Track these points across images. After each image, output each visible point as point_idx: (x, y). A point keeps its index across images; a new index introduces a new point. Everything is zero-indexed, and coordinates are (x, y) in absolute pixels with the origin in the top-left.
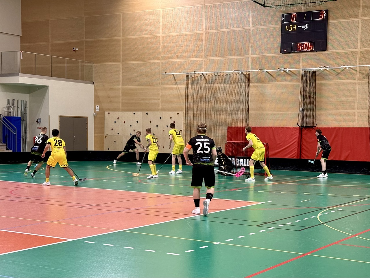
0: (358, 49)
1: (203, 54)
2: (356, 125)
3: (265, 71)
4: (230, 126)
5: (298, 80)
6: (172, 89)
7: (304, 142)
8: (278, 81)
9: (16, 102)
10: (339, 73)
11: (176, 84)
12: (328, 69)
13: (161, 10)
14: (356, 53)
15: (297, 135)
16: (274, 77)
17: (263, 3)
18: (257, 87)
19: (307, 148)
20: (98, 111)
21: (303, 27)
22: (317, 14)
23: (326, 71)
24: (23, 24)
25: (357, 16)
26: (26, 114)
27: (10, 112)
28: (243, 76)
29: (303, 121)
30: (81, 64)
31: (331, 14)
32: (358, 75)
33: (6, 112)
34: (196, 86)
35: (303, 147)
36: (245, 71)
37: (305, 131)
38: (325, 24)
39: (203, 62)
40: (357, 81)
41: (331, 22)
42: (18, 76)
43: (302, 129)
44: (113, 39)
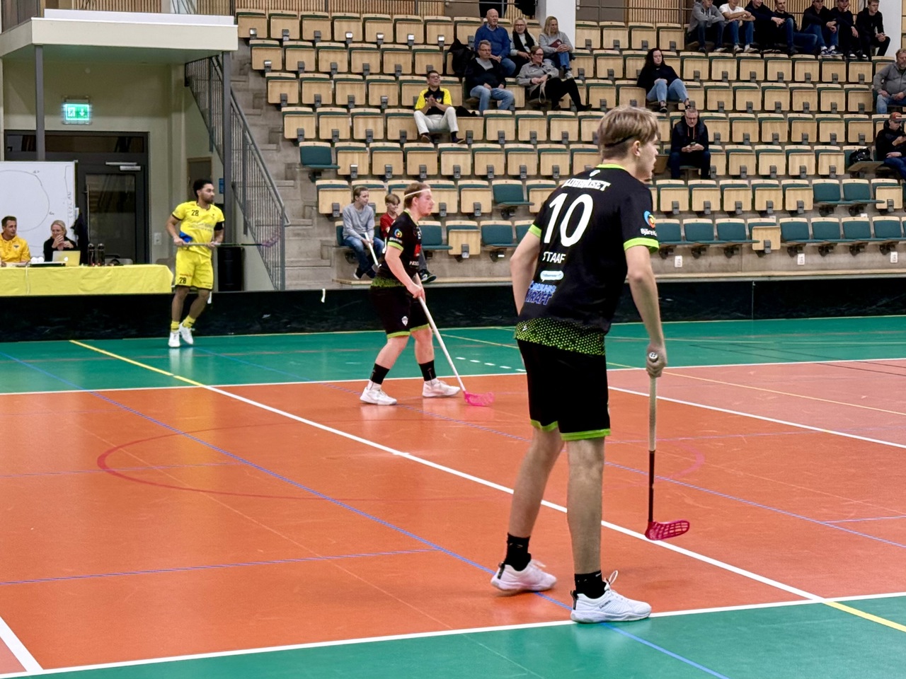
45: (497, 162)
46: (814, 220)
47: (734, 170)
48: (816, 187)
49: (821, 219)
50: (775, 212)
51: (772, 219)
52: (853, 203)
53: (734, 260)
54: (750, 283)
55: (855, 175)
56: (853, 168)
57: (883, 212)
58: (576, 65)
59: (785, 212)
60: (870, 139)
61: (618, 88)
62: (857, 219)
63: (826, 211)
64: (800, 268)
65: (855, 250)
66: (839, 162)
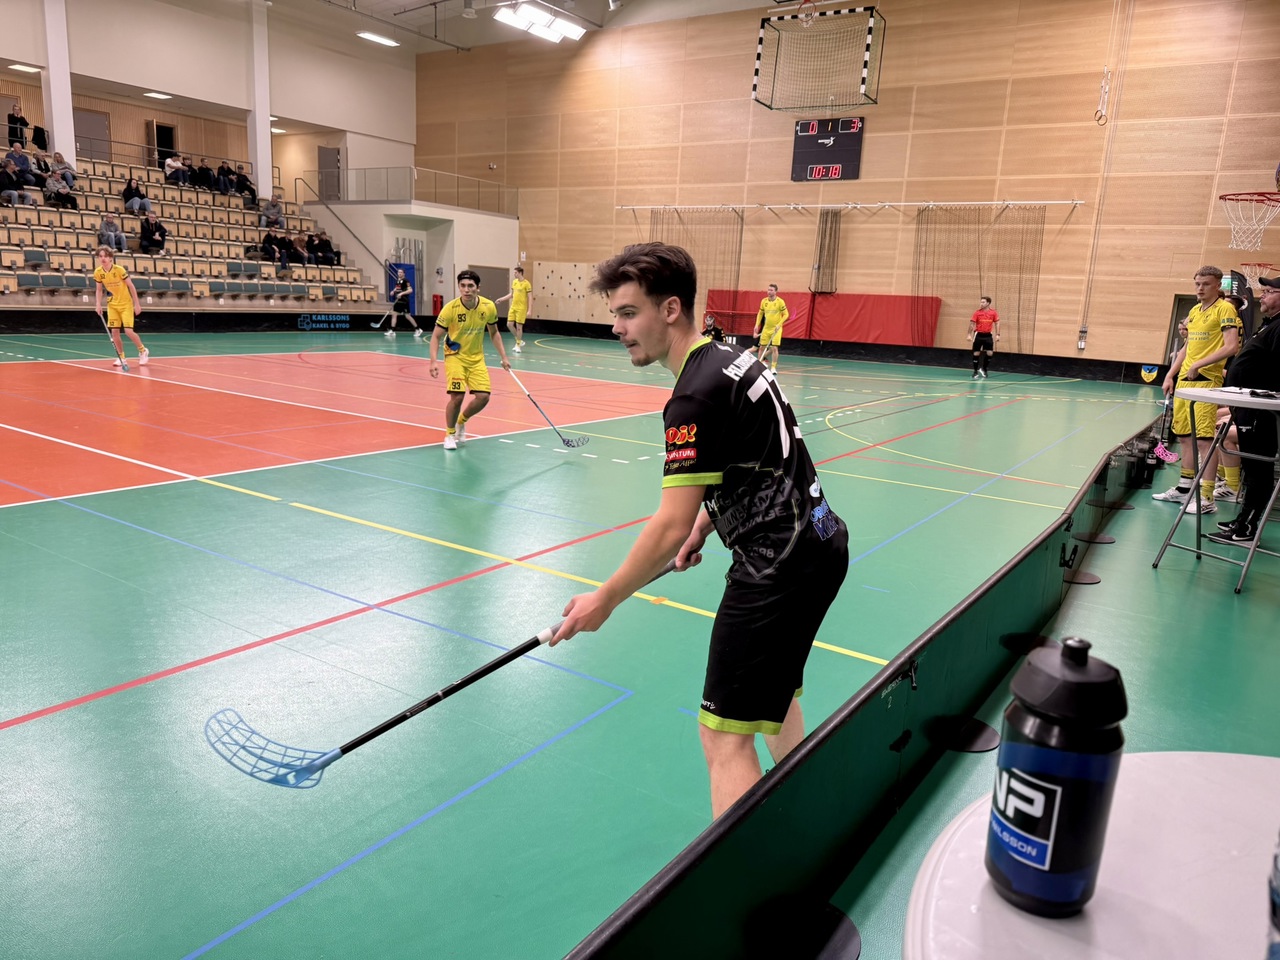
0: (906, 179)
1: (678, 178)
2: (893, 291)
3: (767, 208)
4: (711, 288)
5: (813, 223)
6: (630, 230)
7: (816, 315)
8: (784, 223)
9: (407, 243)
10: (875, 214)
11: (637, 223)
12: (859, 207)
13: (618, 109)
14: (901, 183)
15: (808, 303)
16: (779, 218)
17: (768, 103)
18: (752, 231)
19: (821, 324)
20: (524, 260)
21: (826, 141)
22: (848, 124)
23: (855, 210)
24: (417, 126)
25: (906, 128)
26: (421, 260)
27: (400, 257)
28: (734, 213)
29: (816, 285)
30: (501, 190)
31: (868, 125)
32: (901, 218)
33: (394, 258)
34: (665, 227)
35: (815, 321)
36: (737, 207)
37: (819, 299)
38: (858, 138)
39: (678, 190)
40: (900, 226)
41: (867, 136)
42: (410, 203)
43: (814, 295)
44: (548, 151)
45: (27, 237)
46: (228, 281)
47: (181, 252)
48: (228, 264)
49: (232, 281)
50: (206, 276)
51: (204, 280)
52: (249, 273)
53: (183, 301)
54: (191, 313)
55: (250, 259)
56: (249, 255)
57: (266, 279)
58: (77, 184)
59: (211, 276)
60: (257, 240)
61: (106, 199)
62: (251, 282)
63: (235, 276)
64: (222, 306)
65: (251, 298)
66: (241, 251)
